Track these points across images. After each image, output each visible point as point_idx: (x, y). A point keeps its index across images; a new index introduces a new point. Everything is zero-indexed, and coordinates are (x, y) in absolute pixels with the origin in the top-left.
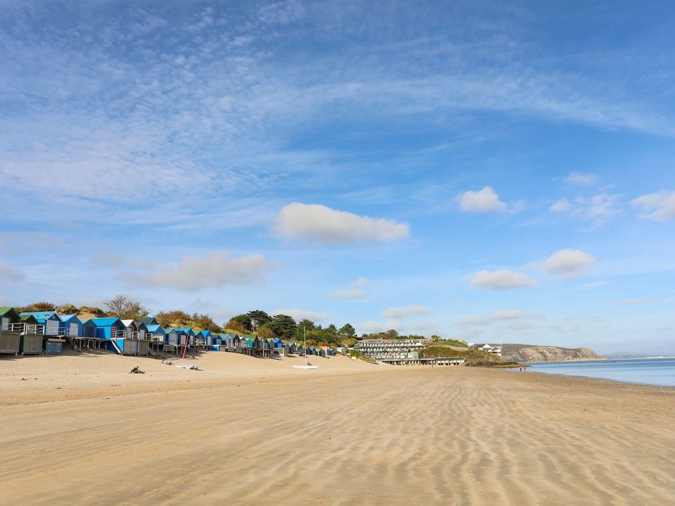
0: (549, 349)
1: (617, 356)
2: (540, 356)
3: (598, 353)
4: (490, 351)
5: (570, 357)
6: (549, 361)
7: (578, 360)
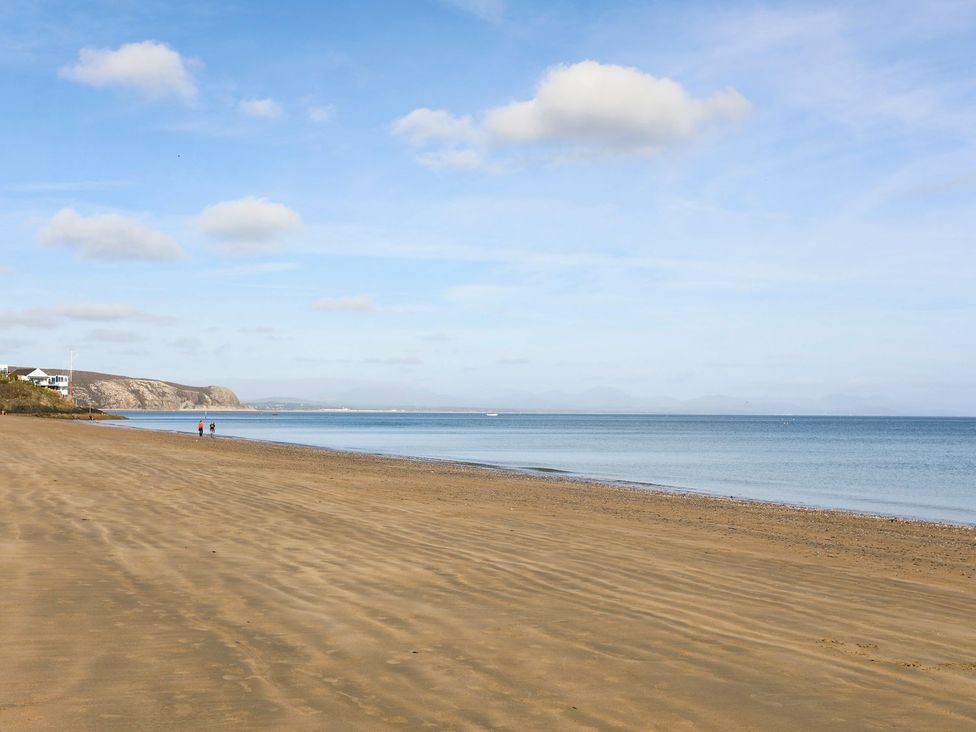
0: (151, 385)
1: (272, 404)
2: (131, 397)
3: (242, 398)
4: (43, 383)
5: (190, 403)
6: (148, 409)
7: (204, 408)
